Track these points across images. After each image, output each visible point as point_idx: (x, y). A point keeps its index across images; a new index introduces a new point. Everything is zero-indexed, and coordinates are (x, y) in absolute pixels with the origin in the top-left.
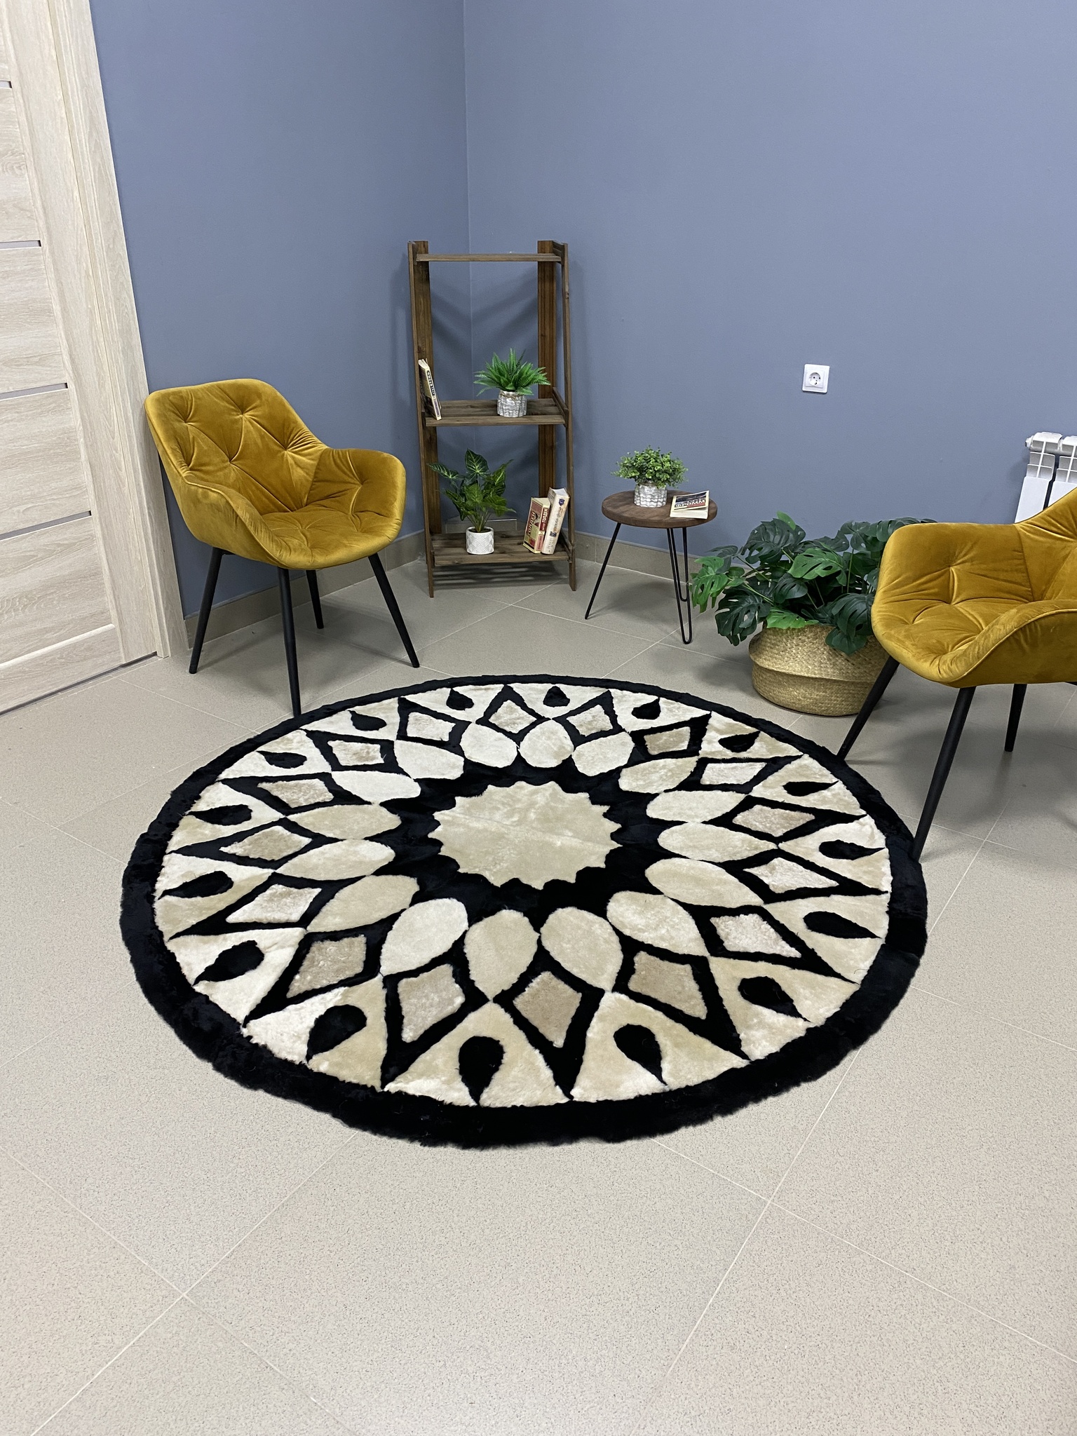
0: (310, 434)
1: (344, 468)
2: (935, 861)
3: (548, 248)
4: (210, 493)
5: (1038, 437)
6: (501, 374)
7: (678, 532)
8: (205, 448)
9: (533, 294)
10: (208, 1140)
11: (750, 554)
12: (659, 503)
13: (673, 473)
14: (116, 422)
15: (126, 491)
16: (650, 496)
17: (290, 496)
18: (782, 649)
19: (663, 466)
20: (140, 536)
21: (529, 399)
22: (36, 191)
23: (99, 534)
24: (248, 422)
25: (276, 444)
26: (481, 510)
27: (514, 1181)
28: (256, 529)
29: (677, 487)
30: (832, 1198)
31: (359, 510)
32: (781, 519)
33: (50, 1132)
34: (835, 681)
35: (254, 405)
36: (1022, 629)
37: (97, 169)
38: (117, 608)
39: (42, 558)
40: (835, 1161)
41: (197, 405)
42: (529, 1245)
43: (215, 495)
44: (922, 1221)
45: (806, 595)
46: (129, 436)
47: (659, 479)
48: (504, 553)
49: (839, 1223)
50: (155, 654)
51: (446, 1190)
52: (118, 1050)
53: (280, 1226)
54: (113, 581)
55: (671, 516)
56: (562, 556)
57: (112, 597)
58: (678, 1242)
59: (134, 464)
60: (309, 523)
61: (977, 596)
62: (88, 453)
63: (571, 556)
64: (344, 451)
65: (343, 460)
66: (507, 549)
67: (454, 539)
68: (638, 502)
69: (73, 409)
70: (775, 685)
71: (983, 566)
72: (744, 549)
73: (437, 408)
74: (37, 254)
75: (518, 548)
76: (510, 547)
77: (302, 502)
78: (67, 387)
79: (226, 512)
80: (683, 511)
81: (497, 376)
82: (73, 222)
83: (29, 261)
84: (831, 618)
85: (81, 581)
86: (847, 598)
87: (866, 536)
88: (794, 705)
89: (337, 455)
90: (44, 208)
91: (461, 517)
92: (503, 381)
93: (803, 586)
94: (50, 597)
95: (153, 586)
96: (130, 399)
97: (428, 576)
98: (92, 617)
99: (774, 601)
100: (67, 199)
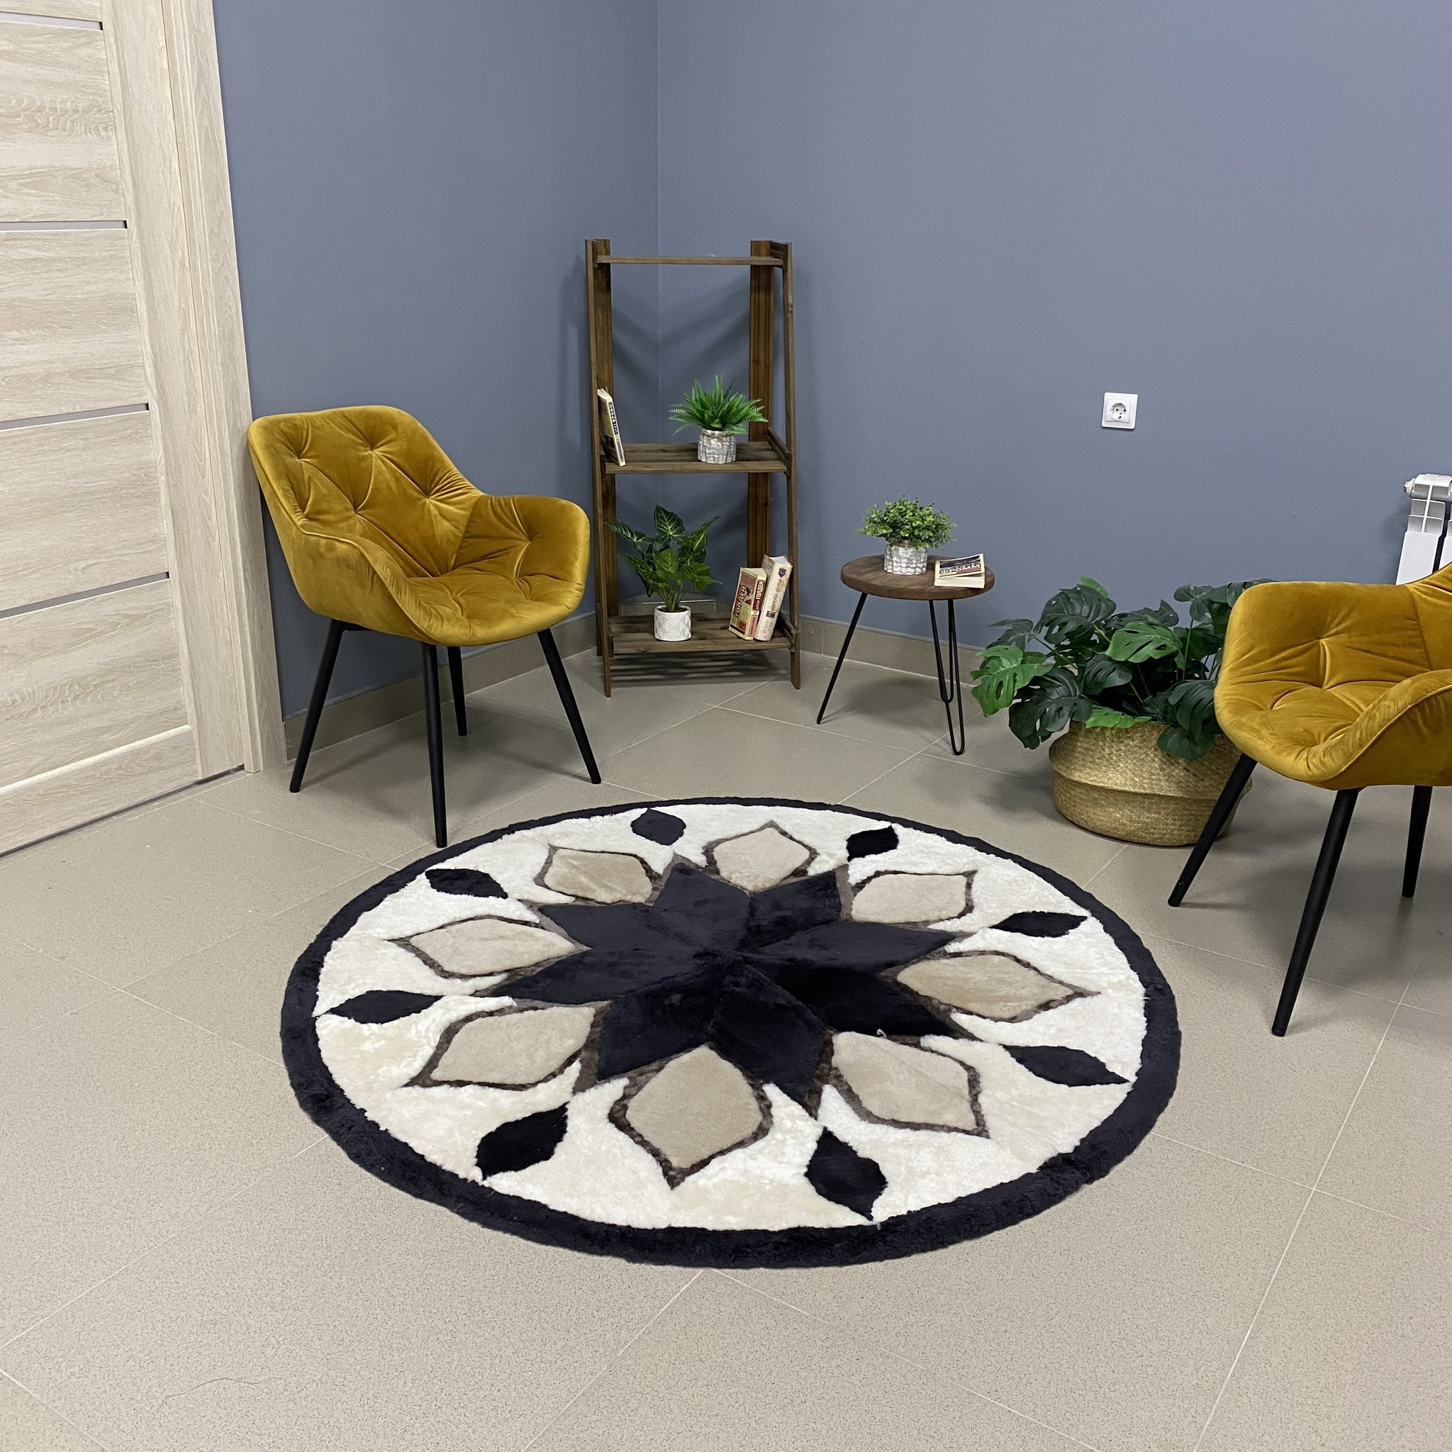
0: (461, 476)
1: (510, 523)
3: (764, 251)
4: (337, 543)
5: (1421, 480)
6: (705, 408)
7: (941, 607)
8: (324, 491)
10: (366, 1408)
11: (1050, 631)
13: (937, 529)
14: (207, 456)
15: (216, 547)
16: (905, 561)
17: (433, 557)
18: (1099, 755)
20: (231, 608)
21: (740, 441)
22: (125, 157)
23: (178, 603)
24: (380, 462)
25: (417, 491)
26: (675, 582)
28: (398, 590)
29: (941, 548)
31: (524, 574)
32: (1087, 585)
34: (1172, 797)
35: (388, 438)
36: (1419, 705)
37: (203, 136)
38: (195, 702)
39: (102, 633)
41: (314, 436)
43: (345, 546)
45: (1127, 685)
46: (224, 475)
47: (919, 537)
48: (704, 639)
50: (242, 768)
54: (192, 666)
55: (936, 584)
56: (782, 643)
57: (190, 688)
59: (228, 511)
60: (461, 589)
61: (1360, 678)
62: (169, 495)
63: (793, 641)
64: (506, 497)
65: (506, 509)
66: (710, 635)
67: (636, 623)
68: (890, 567)
69: (154, 438)
70: (1089, 804)
71: (1365, 639)
72: (1041, 624)
73: (620, 450)
74: (121, 238)
75: (723, 634)
76: (711, 632)
77: (447, 567)
78: (148, 409)
79: (360, 570)
80: (951, 578)
81: (698, 411)
82: (169, 202)
83: (111, 246)
84: (1165, 712)
85: (151, 665)
86: (1188, 684)
87: (1213, 603)
88: (1116, 831)
89: (497, 503)
90: (134, 179)
91: (647, 591)
92: (706, 416)
93: (1125, 671)
94: (110, 685)
95: (245, 675)
96: (229, 427)
97: (604, 669)
98: (162, 714)
99: (1084, 692)
100: (163, 171)
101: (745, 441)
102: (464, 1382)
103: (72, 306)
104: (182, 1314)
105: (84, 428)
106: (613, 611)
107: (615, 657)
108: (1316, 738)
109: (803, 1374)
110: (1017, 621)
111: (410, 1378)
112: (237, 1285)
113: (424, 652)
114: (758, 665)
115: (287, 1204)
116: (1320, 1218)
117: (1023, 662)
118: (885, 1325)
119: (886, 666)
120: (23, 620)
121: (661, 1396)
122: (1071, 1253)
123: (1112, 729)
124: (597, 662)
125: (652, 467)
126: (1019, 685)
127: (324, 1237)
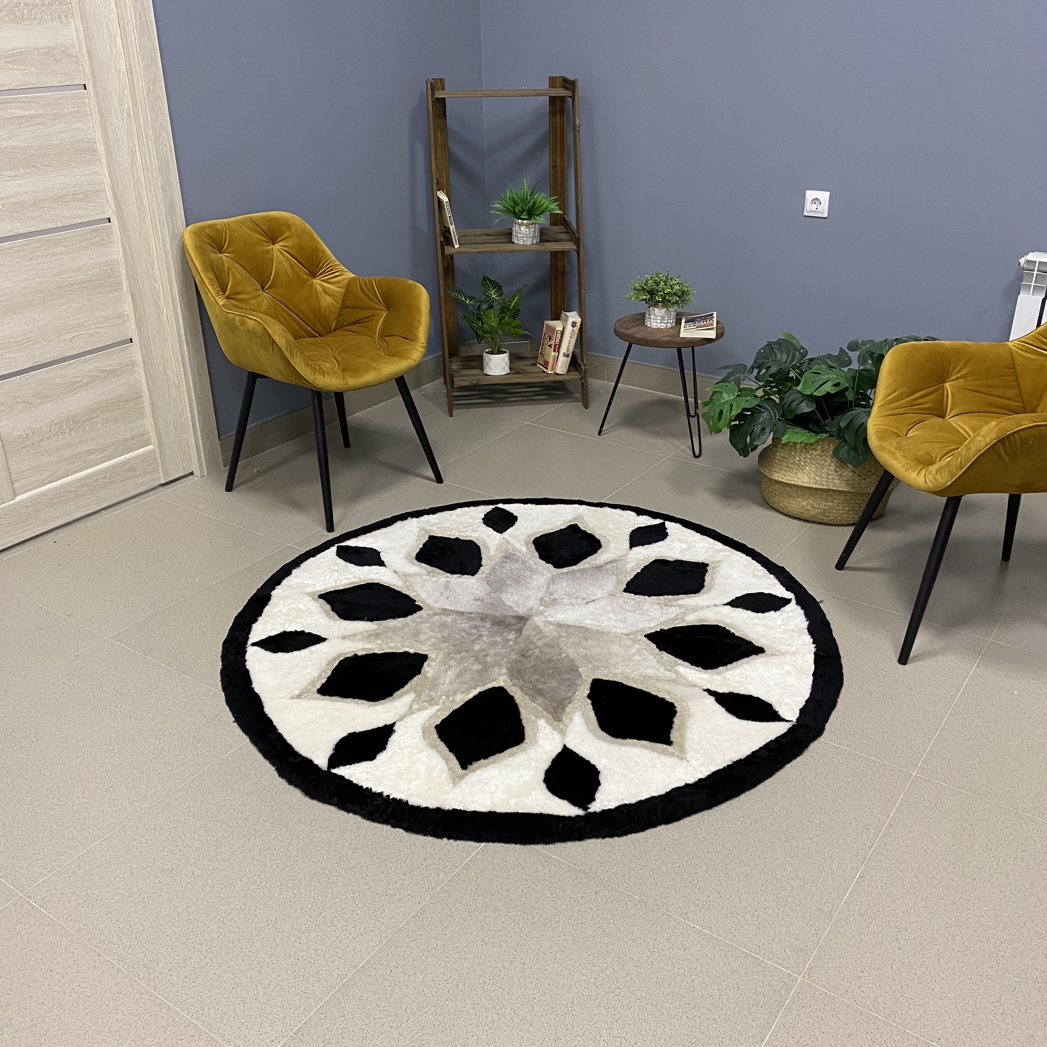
0: (338, 263)
1: (371, 296)
3: (559, 84)
5: (1031, 256)
6: (516, 204)
7: (687, 352)
8: (239, 277)
9: (545, 127)
10: (270, 926)
11: (759, 373)
12: (669, 324)
13: (682, 295)
14: (155, 253)
15: (165, 319)
16: (659, 318)
17: (320, 322)
18: (791, 462)
19: (672, 288)
20: (178, 361)
21: (543, 227)
22: (83, 40)
23: (140, 360)
24: (279, 253)
25: (306, 274)
26: (497, 333)
27: (559, 961)
28: (291, 353)
29: (686, 309)
30: (859, 974)
31: (386, 334)
32: (787, 338)
34: (842, 492)
35: (284, 236)
36: (1001, 441)
37: (138, 17)
38: (156, 429)
39: (87, 384)
40: (860, 941)
41: (230, 236)
42: (576, 1020)
43: (252, 322)
44: (944, 995)
45: (814, 411)
46: (168, 267)
47: (669, 301)
48: (519, 373)
49: (866, 997)
50: (192, 473)
51: (496, 971)
52: (180, 844)
53: (343, 1005)
54: (152, 404)
55: (681, 336)
56: (575, 376)
57: (152, 420)
58: (717, 1017)
59: (172, 292)
60: (339, 348)
61: (970, 411)
62: (129, 284)
63: (583, 375)
64: (370, 279)
65: (370, 288)
66: (523, 370)
67: (471, 361)
68: (649, 323)
69: (116, 243)
70: (784, 496)
71: (976, 382)
72: (753, 368)
73: (455, 237)
74: (82, 98)
75: (533, 369)
76: (524, 367)
77: (330, 328)
78: (110, 222)
79: (264, 339)
80: (690, 332)
81: (511, 206)
82: (116, 66)
83: (75, 104)
84: (838, 432)
85: (123, 404)
86: (854, 412)
87: (874, 352)
88: (803, 515)
89: (364, 283)
90: (89, 55)
91: (478, 340)
92: (517, 210)
93: (811, 401)
94: (95, 420)
95: (190, 409)
96: (169, 232)
97: (447, 393)
98: (133, 438)
99: (782, 416)
100: (110, 46)
101: (547, 227)
102: (335, 909)
103: (50, 150)
104: (150, 864)
105: (64, 239)
106: (453, 353)
107: (455, 387)
108: (934, 457)
109: (559, 902)
110: (736, 365)
111: (300, 906)
112: (186, 844)
113: (311, 395)
114: (560, 390)
115: (220, 789)
116: (916, 794)
117: (738, 396)
118: (615, 869)
120: (30, 378)
121: (464, 917)
122: (744, 819)
123: (801, 443)
124: (443, 389)
125: (478, 248)
126: (735, 412)
127: (244, 811)
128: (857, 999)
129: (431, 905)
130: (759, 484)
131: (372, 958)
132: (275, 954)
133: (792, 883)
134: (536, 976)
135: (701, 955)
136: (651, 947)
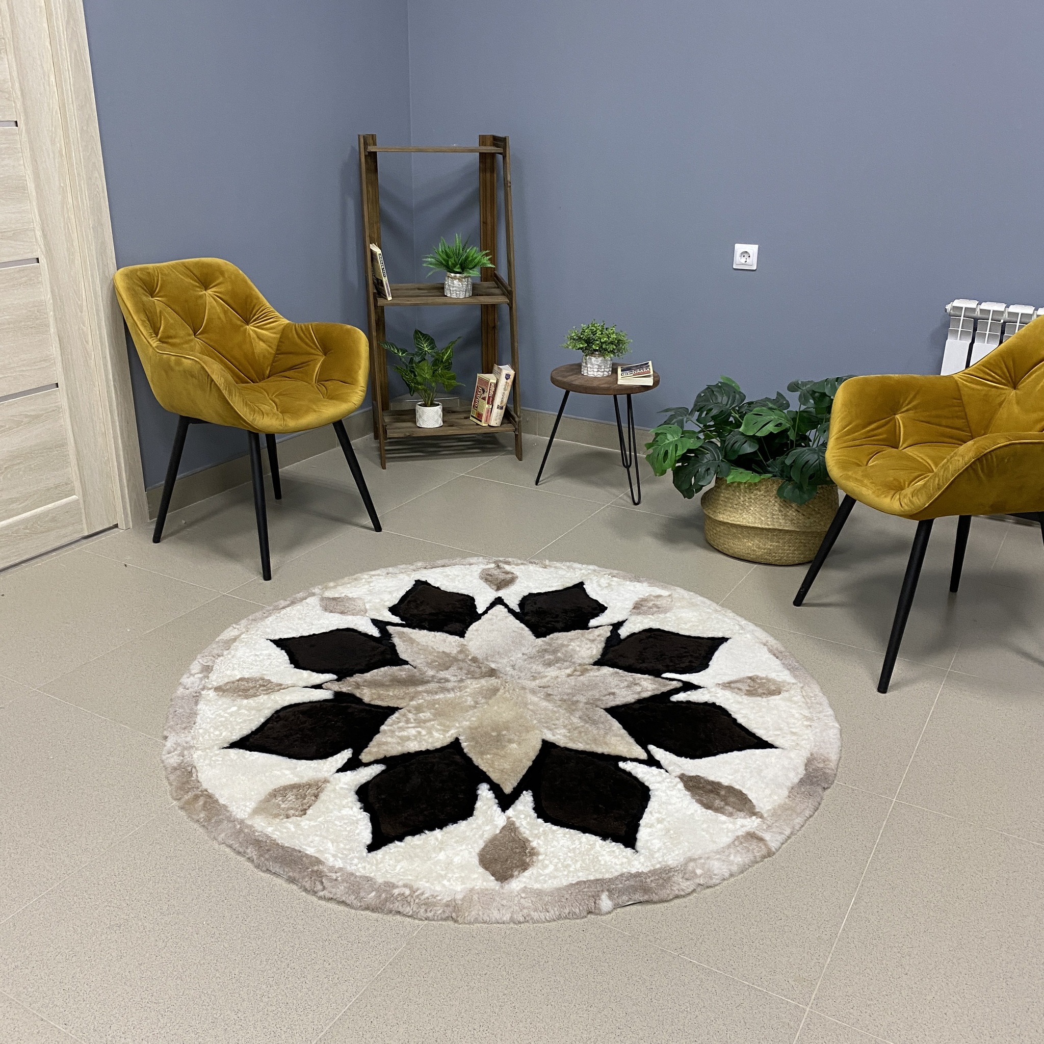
0: (272, 309)
1: (308, 341)
2: (906, 689)
3: (489, 142)
4: (183, 359)
5: (957, 303)
6: (448, 256)
7: (622, 399)
8: (172, 321)
9: (475, 183)
10: (234, 981)
11: (700, 416)
12: (605, 373)
13: (618, 343)
14: (84, 297)
15: (92, 364)
16: (596, 367)
17: (253, 368)
18: (736, 502)
20: (105, 409)
21: (475, 282)
22: (15, 74)
23: (65, 406)
24: (212, 299)
25: (239, 320)
26: (430, 385)
27: (553, 1003)
28: (230, 393)
30: (869, 1002)
31: (323, 379)
32: (725, 381)
33: (66, 981)
34: (787, 531)
35: (217, 282)
36: (979, 460)
37: (73, 56)
38: (80, 479)
39: (10, 429)
41: (163, 280)
43: (189, 361)
44: (958, 1019)
45: (755, 453)
46: (97, 311)
47: (606, 350)
48: (453, 426)
49: (879, 1026)
50: (116, 526)
51: (485, 1016)
52: (127, 898)
54: (78, 452)
55: (621, 382)
56: (509, 428)
57: (76, 468)
59: (101, 337)
60: (276, 392)
61: (924, 441)
62: (57, 326)
64: (306, 324)
65: (307, 334)
66: (456, 423)
67: (403, 415)
68: (585, 371)
69: (44, 283)
70: (730, 537)
71: (926, 414)
72: (694, 411)
73: (388, 289)
74: (14, 134)
75: (466, 422)
76: (457, 421)
77: (264, 375)
78: (38, 262)
79: (200, 377)
80: (629, 379)
81: (444, 259)
82: (49, 105)
83: (5, 140)
84: (782, 471)
85: (47, 452)
86: (797, 451)
87: (814, 392)
88: (749, 556)
89: (299, 328)
90: (22, 90)
91: (410, 392)
92: (450, 263)
93: (753, 442)
94: (17, 467)
95: (116, 457)
96: (99, 275)
97: (380, 449)
98: (56, 488)
99: (725, 457)
100: (44, 84)
101: (478, 281)
104: (95, 920)
106: (385, 407)
107: (388, 440)
108: (902, 483)
110: (677, 408)
111: (265, 958)
113: (250, 439)
114: (492, 444)
117: (682, 437)
119: (583, 443)
123: (745, 483)
124: (375, 444)
125: (411, 301)
126: (680, 453)
128: (869, 1027)
129: (409, 951)
130: (701, 528)
131: (349, 1009)
132: (242, 1010)
133: (786, 912)
134: (529, 1020)
135: (702, 990)
136: (648, 984)
